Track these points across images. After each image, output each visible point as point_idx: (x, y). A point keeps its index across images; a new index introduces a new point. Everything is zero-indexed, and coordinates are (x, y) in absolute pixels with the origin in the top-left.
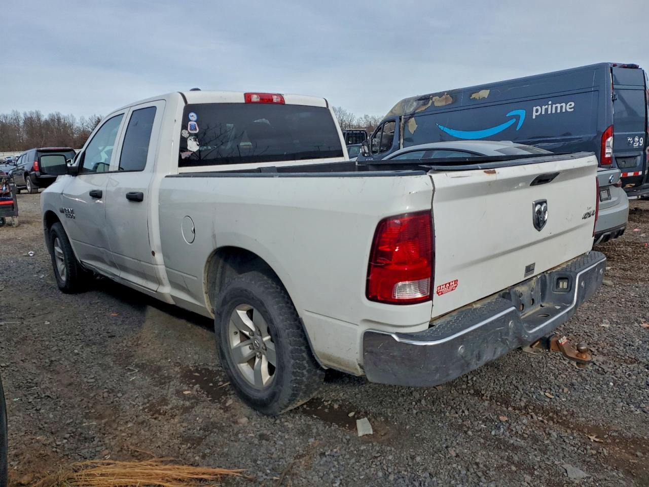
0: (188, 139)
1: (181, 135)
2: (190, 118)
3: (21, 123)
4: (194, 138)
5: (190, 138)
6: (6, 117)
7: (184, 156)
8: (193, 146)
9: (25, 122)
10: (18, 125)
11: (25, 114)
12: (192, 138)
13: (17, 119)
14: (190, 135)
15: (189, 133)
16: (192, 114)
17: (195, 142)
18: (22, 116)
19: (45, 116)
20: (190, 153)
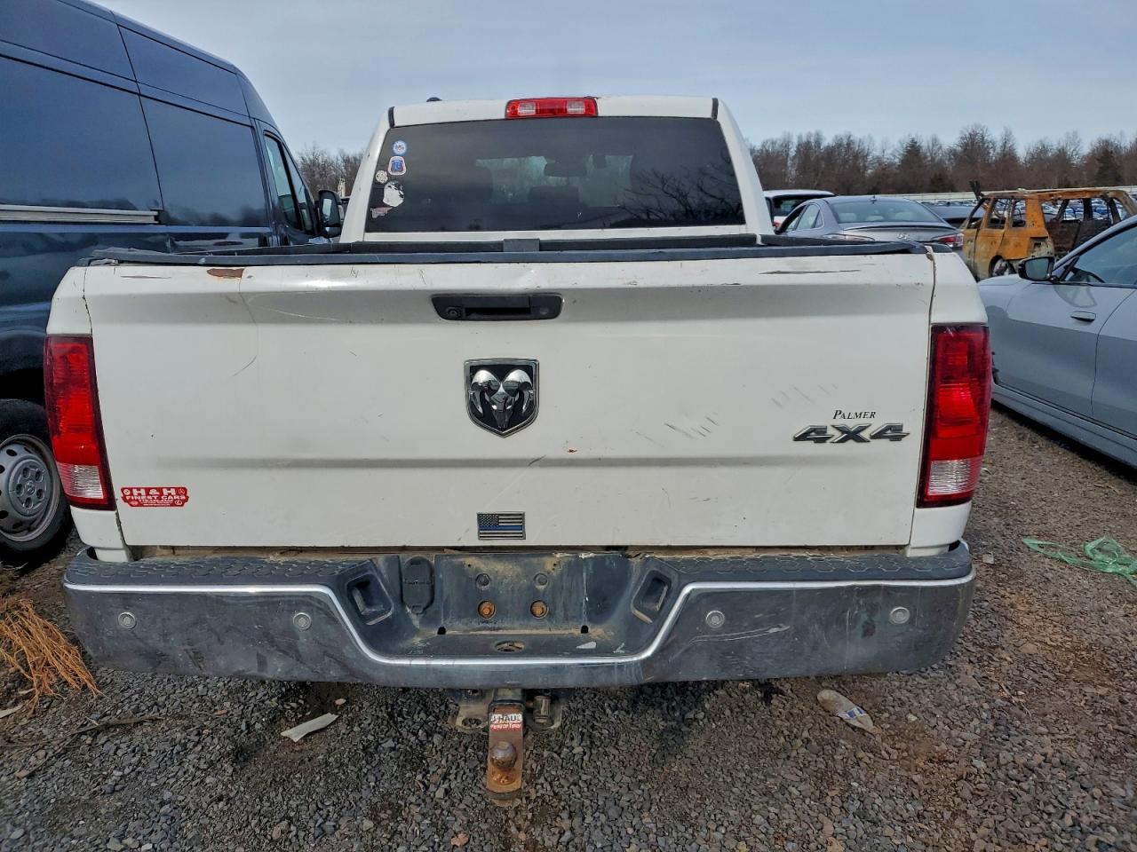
0: (387, 186)
1: (375, 179)
2: (395, 149)
3: (792, 152)
4: (396, 185)
5: (389, 184)
6: (773, 143)
7: (377, 213)
8: (393, 197)
9: (798, 151)
10: (787, 155)
11: (800, 137)
12: (392, 184)
13: (786, 146)
14: (391, 178)
15: (389, 175)
16: (398, 143)
17: (397, 191)
18: (795, 141)
19: (828, 140)
20: (386, 210)
